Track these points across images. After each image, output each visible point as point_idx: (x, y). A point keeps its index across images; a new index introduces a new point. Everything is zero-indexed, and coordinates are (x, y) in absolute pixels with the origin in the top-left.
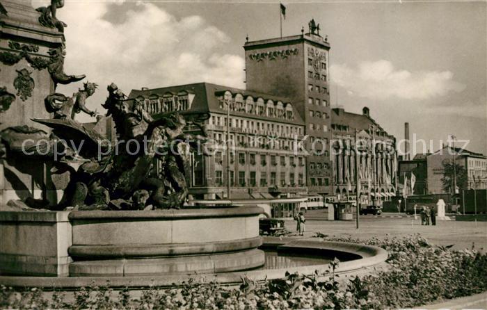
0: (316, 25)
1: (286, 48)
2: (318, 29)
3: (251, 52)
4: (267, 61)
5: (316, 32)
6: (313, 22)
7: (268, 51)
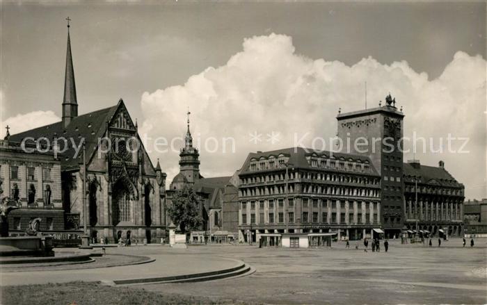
0: (393, 99)
1: (367, 117)
2: (394, 102)
3: (342, 121)
4: (354, 128)
5: (392, 104)
6: (390, 97)
7: (354, 120)
